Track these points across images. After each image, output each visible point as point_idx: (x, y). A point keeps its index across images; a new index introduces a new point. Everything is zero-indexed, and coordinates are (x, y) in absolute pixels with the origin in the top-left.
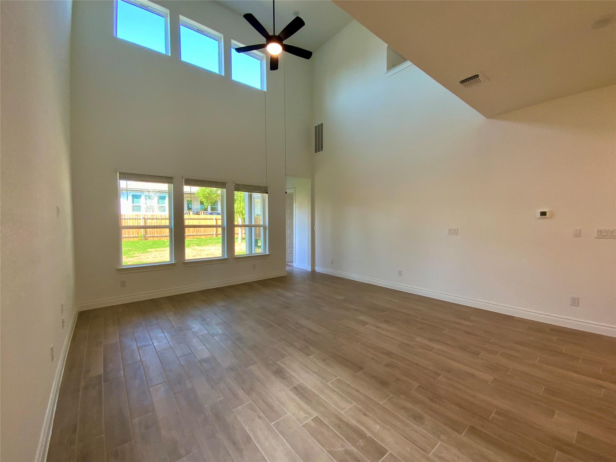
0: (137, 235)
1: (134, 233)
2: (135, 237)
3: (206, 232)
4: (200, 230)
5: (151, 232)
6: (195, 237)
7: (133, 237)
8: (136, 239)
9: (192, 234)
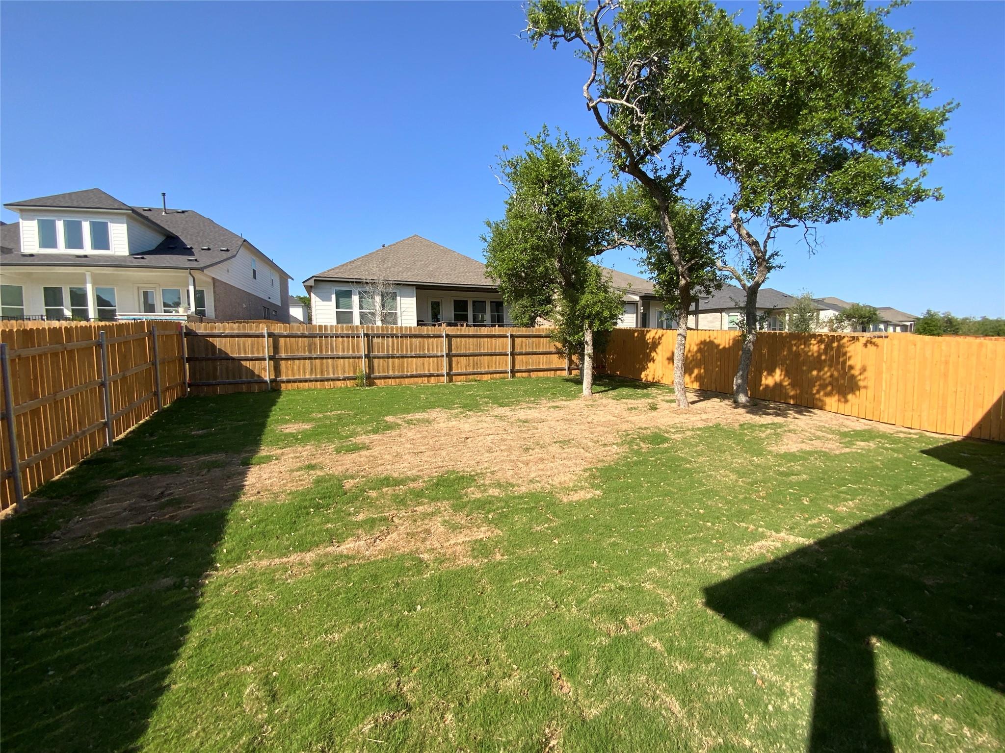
0: (351, 375)
1: (347, 369)
2: (349, 379)
3: (492, 366)
4: (480, 360)
5: (381, 364)
6: (471, 377)
7: (344, 379)
8: (349, 383)
9: (464, 371)
